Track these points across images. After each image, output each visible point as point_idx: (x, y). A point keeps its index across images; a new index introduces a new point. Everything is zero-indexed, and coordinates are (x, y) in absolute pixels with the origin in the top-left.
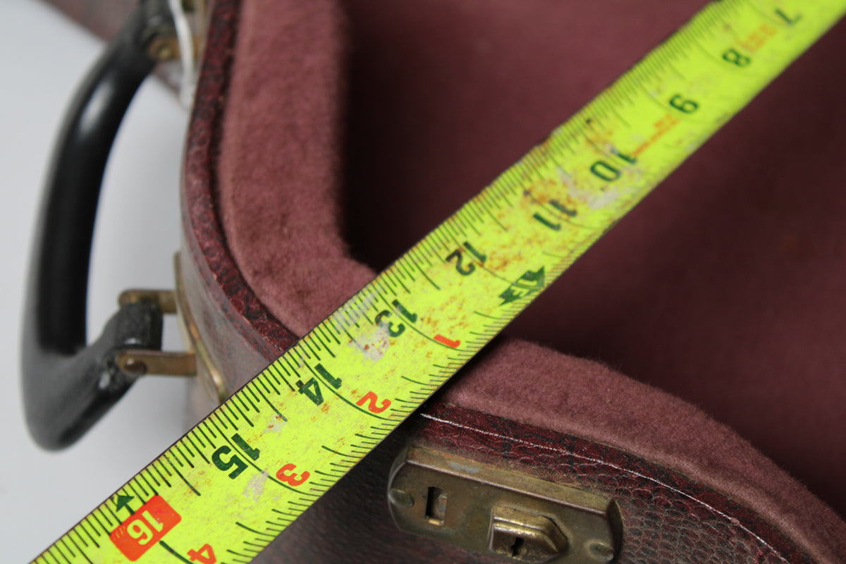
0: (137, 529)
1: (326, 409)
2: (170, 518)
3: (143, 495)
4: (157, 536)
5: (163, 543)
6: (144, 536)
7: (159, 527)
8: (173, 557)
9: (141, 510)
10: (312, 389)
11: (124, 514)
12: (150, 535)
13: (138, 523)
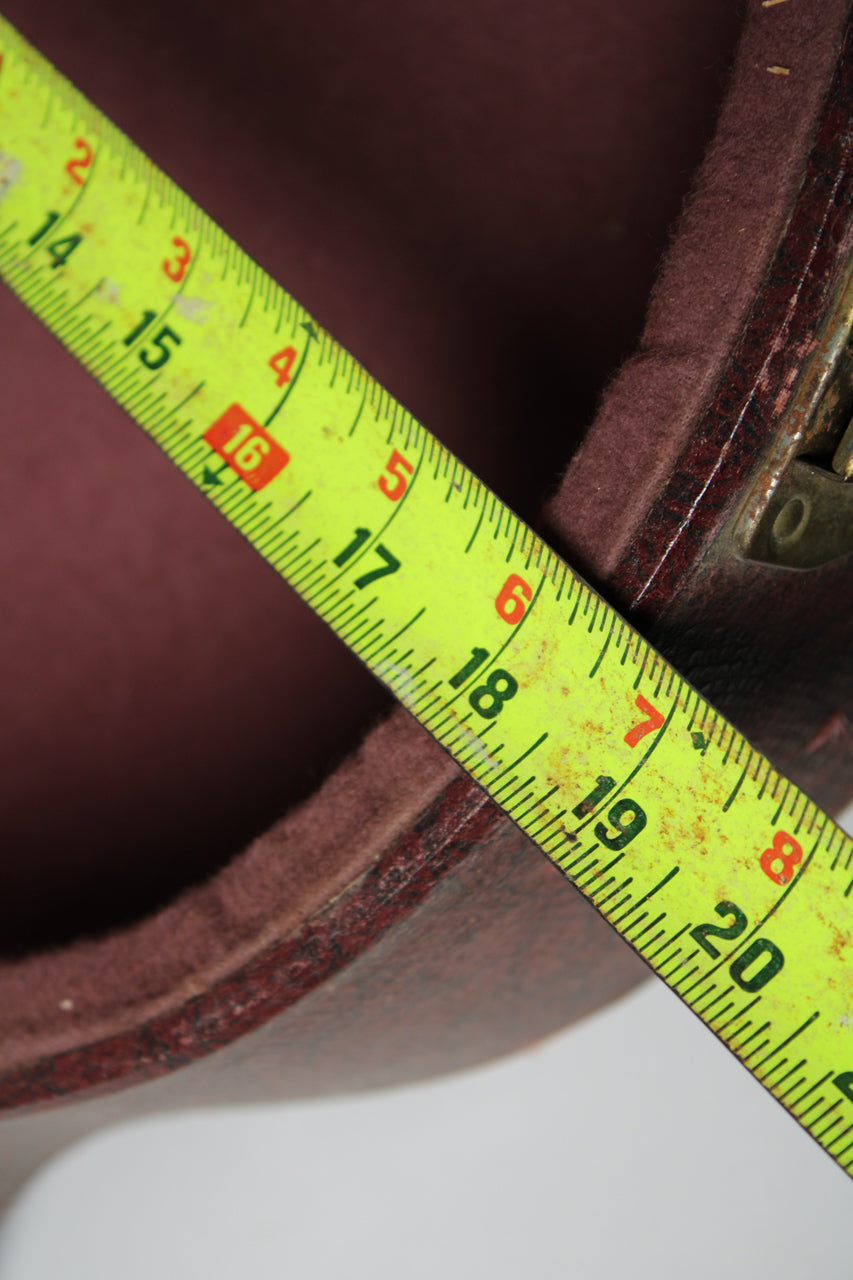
0: (248, 458)
1: (88, 228)
2: (235, 417)
3: (202, 455)
4: (258, 431)
5: (268, 422)
6: (258, 448)
7: (246, 430)
8: (286, 407)
9: (223, 454)
10: (61, 249)
11: (228, 476)
12: (257, 440)
13: (239, 458)
